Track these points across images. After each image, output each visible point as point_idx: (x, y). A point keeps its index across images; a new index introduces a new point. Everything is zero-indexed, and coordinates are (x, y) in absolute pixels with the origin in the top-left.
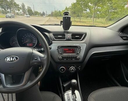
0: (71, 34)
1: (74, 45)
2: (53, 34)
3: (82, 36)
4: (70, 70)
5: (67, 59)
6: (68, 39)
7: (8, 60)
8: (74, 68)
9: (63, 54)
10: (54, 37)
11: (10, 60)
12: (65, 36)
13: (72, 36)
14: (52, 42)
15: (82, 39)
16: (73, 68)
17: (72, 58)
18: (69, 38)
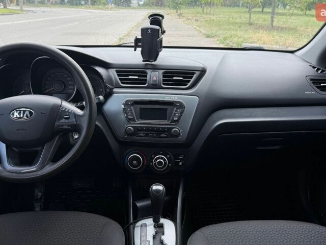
0: (164, 71)
1: (167, 98)
2: (117, 71)
3: (191, 78)
4: (155, 164)
5: (147, 135)
6: (153, 84)
7: (15, 116)
8: (165, 160)
9: (138, 122)
10: (118, 78)
11: (18, 116)
12: (146, 76)
13: (164, 77)
14: (111, 90)
15: (189, 84)
16: (162, 158)
17: (158, 131)
18: (155, 81)
